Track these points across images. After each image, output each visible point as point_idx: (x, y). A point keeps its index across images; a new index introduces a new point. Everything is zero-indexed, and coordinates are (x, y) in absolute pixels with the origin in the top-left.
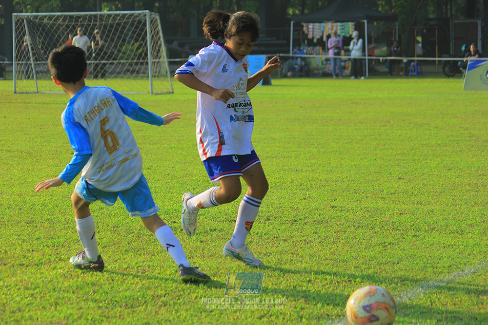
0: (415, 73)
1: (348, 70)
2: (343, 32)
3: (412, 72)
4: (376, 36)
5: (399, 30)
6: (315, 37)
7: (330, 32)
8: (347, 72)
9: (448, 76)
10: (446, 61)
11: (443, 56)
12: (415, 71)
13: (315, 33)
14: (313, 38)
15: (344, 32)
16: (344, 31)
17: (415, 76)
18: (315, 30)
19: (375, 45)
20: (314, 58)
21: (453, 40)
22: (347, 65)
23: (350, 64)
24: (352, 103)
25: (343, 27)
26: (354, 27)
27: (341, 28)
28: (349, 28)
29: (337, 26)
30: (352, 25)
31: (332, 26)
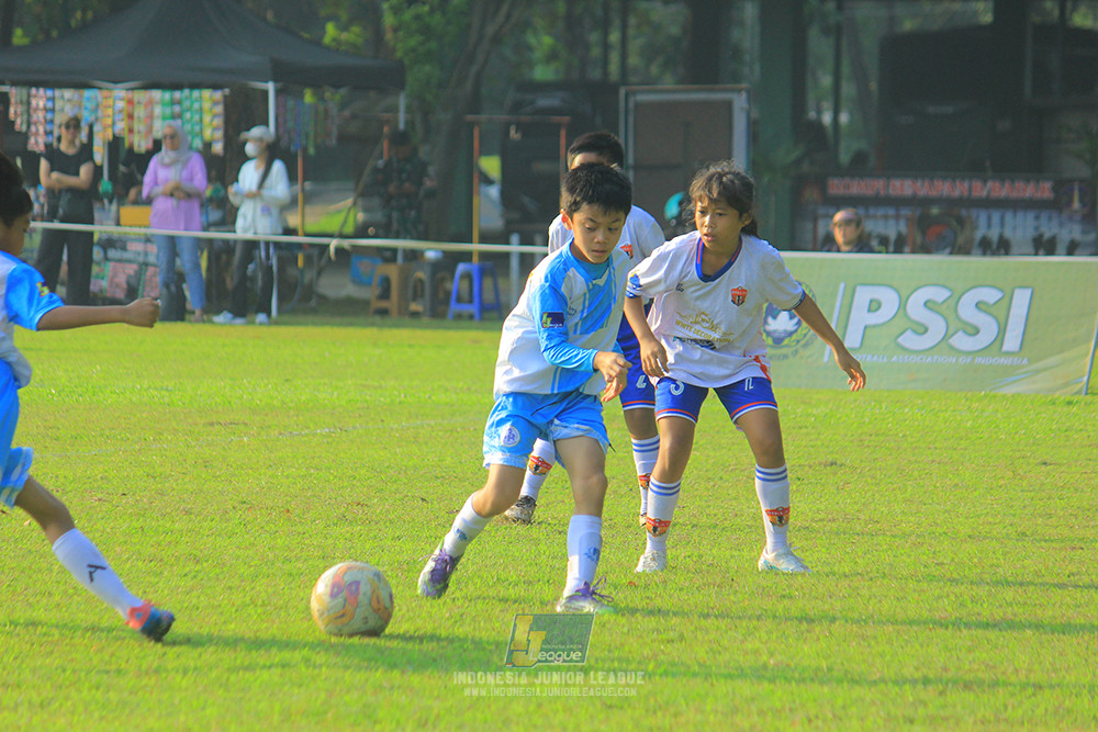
0: (473, 309)
3: (459, 300)
4: (311, 151)
7: (121, 126)
12: (471, 301)
17: (471, 317)
19: (308, 185)
24: (212, 424)
25: (177, 109)
26: (219, 109)
27: (168, 111)
28: (201, 110)
29: (150, 103)
30: (215, 103)
31: (130, 102)
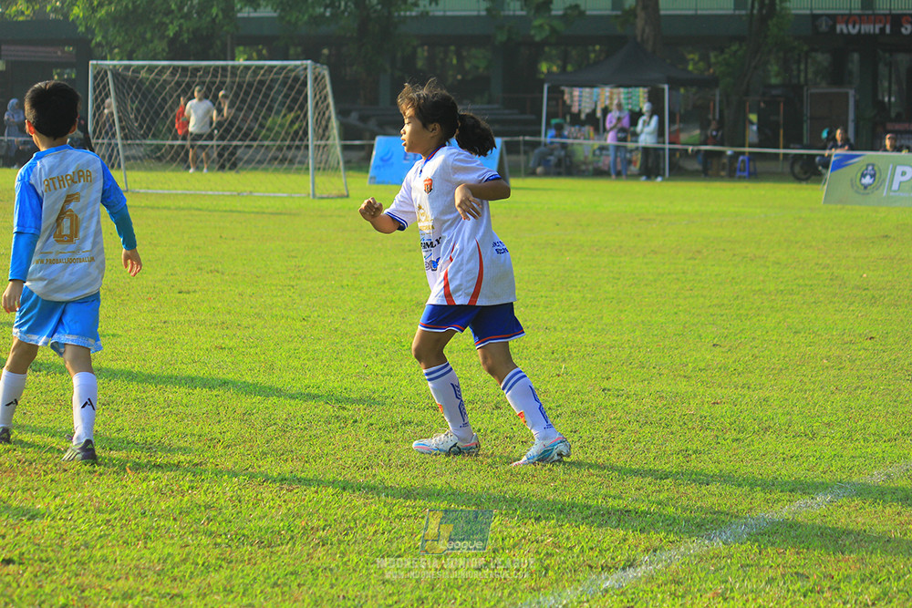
0: (745, 174)
1: (635, 165)
2: (628, 104)
3: (740, 170)
4: (682, 111)
5: (721, 102)
6: (582, 110)
7: (608, 102)
8: (635, 169)
9: (798, 179)
10: (796, 155)
11: (792, 146)
12: (744, 171)
13: (583, 104)
14: (580, 112)
15: (631, 104)
16: (630, 101)
17: (744, 178)
18: (584, 99)
19: (682, 126)
20: (580, 144)
21: (809, 122)
22: (634, 158)
23: (640, 156)
24: (641, 220)
25: (629, 96)
26: (646, 95)
27: (627, 96)
28: (639, 97)
29: (619, 94)
30: (644, 93)
31: (612, 93)
